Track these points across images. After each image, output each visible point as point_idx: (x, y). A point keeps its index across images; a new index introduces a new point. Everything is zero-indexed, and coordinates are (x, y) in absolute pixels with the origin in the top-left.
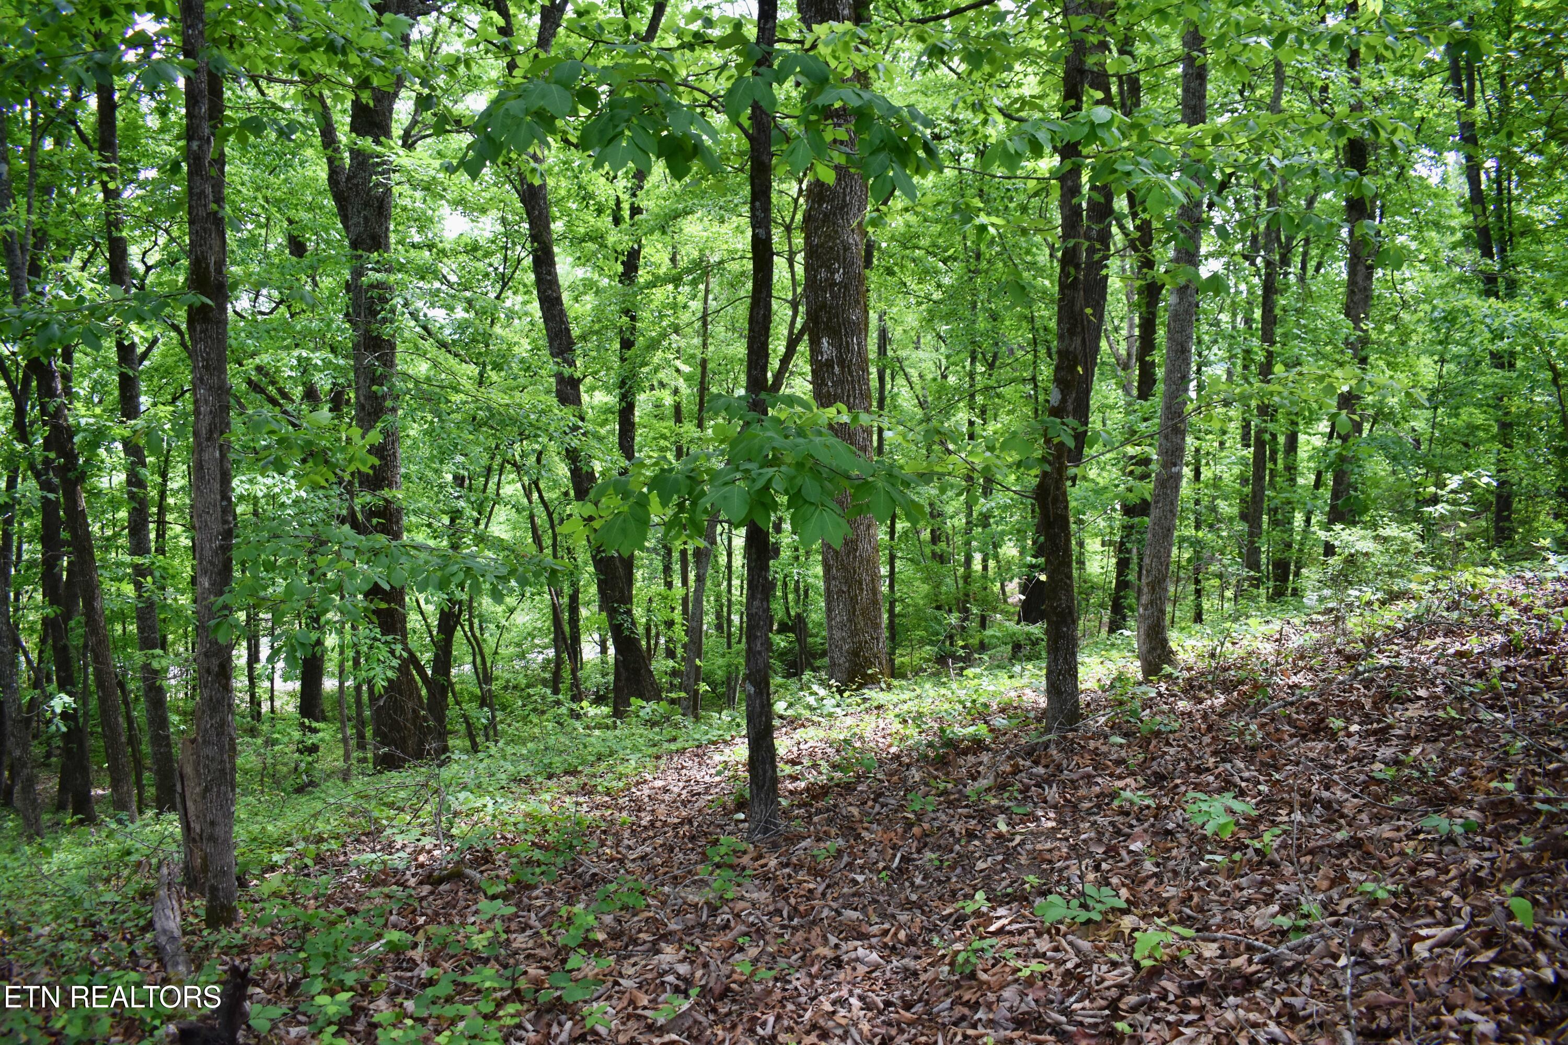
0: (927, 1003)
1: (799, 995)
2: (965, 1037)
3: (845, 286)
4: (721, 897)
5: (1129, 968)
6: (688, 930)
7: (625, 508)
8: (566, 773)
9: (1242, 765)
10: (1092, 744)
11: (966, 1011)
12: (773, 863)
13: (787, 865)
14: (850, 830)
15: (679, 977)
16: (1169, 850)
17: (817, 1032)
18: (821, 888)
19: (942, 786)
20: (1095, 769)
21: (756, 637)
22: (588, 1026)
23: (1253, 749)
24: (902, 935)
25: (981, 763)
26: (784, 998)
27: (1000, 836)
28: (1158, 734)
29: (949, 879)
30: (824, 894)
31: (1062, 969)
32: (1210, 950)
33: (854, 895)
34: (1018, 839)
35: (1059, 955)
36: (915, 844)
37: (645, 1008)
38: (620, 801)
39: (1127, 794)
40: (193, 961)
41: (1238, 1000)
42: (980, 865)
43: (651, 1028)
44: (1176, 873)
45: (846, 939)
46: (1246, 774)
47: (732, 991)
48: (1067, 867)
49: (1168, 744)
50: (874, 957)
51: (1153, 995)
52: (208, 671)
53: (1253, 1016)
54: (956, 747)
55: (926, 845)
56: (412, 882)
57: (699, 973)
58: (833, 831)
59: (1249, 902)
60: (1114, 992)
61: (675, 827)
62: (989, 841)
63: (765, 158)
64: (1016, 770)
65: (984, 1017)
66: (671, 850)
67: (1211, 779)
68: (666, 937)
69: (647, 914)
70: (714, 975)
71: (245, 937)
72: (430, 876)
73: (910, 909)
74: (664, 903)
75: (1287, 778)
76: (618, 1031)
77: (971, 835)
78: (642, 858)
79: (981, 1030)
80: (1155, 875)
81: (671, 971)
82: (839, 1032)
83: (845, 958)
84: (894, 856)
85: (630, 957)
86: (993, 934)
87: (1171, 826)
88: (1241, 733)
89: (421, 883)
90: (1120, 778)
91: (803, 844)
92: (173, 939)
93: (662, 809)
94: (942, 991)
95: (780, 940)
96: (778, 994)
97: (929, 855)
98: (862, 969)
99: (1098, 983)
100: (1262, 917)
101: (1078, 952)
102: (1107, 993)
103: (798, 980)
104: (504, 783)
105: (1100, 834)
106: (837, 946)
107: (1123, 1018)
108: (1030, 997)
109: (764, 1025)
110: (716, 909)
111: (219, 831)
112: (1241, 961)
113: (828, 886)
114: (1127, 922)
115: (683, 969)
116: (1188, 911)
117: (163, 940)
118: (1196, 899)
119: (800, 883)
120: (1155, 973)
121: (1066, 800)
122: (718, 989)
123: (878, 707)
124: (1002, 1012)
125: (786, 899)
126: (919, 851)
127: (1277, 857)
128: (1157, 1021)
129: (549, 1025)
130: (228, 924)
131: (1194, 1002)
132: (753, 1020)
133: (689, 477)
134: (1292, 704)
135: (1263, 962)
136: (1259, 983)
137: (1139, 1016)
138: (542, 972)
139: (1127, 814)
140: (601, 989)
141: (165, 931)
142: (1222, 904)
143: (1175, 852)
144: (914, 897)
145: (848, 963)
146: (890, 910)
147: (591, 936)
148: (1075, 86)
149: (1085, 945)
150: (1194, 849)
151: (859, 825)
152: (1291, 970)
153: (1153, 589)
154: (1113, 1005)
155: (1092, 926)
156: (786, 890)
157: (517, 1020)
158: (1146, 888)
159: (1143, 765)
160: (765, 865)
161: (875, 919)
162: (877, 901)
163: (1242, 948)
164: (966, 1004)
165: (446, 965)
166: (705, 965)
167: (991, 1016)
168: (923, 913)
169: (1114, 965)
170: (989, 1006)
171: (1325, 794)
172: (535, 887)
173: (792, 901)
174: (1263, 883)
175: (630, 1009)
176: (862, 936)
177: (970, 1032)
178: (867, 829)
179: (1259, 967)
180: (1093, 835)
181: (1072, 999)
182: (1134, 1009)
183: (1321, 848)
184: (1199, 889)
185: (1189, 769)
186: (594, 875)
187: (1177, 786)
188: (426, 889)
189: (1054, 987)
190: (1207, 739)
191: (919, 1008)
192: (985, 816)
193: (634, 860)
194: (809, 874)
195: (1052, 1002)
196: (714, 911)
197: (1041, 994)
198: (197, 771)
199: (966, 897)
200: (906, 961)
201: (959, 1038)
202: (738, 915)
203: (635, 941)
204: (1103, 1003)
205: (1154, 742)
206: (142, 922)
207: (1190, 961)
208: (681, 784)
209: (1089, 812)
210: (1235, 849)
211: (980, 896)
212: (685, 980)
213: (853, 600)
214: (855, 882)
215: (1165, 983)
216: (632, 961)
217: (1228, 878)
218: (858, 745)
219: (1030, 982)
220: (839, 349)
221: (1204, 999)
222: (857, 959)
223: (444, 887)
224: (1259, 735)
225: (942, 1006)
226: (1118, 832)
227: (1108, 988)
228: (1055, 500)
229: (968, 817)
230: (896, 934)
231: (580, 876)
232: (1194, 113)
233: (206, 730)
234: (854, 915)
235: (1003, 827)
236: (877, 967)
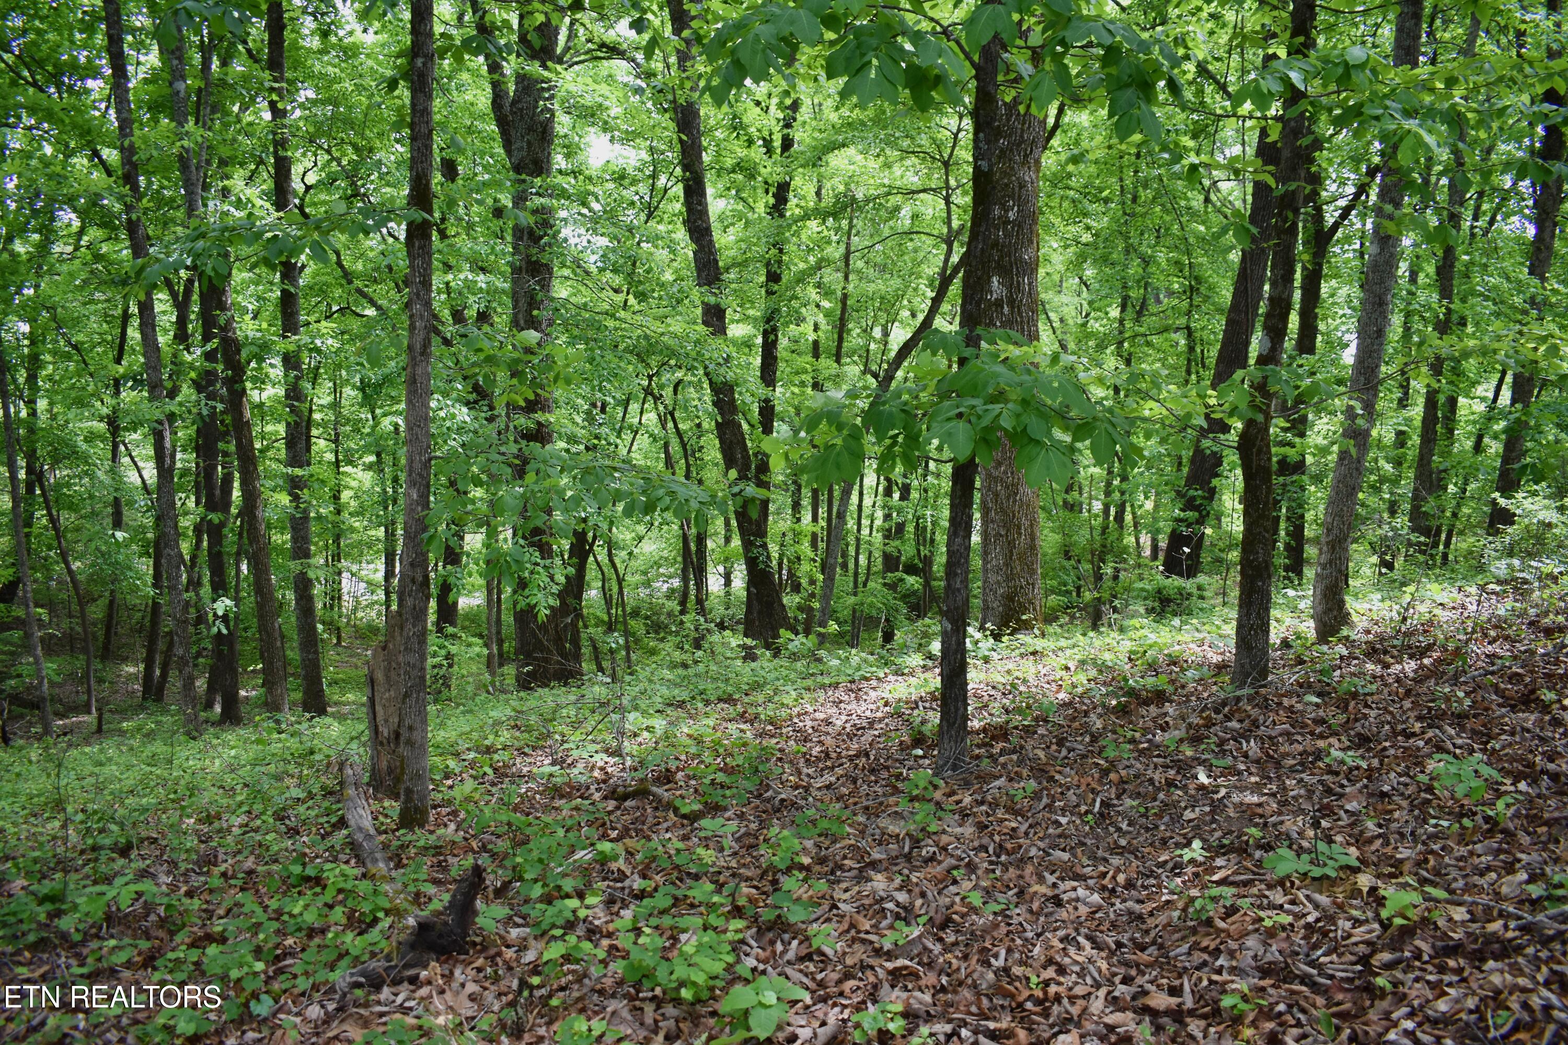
0: (1161, 947)
1: (1025, 931)
2: (1211, 982)
3: (1019, 224)
4: (923, 830)
5: (1376, 926)
6: (893, 860)
7: (839, 441)
8: (720, 700)
9: (1453, 732)
10: (1286, 702)
11: (1206, 956)
12: (967, 800)
13: (982, 803)
14: (1040, 772)
15: (898, 904)
16: (1391, 812)
17: (1054, 968)
18: (1023, 828)
19: (1129, 734)
20: (1293, 726)
21: (956, 574)
22: (815, 946)
23: (1459, 716)
24: (1121, 878)
25: (1166, 714)
26: (1009, 932)
27: (1202, 787)
28: (1355, 695)
29: (1156, 827)
30: (1027, 834)
31: (1302, 922)
32: (1459, 914)
33: (1060, 836)
34: (1223, 792)
35: (1296, 909)
36: (1113, 790)
37: (867, 932)
38: (784, 731)
39: (1336, 753)
40: (391, 859)
41: (1499, 965)
42: (1188, 815)
43: (878, 952)
44: (1402, 835)
45: (1062, 879)
46: (1459, 742)
47: (953, 921)
48: (1282, 822)
49: (1367, 706)
50: (1096, 898)
51: (1407, 954)
52: (413, 581)
53: (1521, 981)
54: (1138, 697)
55: (1124, 791)
56: (597, 796)
57: (919, 902)
58: (1025, 772)
59: (1489, 869)
60: (1362, 949)
61: (851, 759)
62: (1193, 792)
63: (991, 88)
64: (1209, 724)
65: (1226, 964)
66: (854, 781)
67: (1421, 743)
68: (874, 865)
69: (847, 842)
70: (934, 905)
71: (439, 838)
72: (614, 792)
73: (1121, 854)
74: (862, 832)
75: (1503, 748)
76: (845, 954)
77: (1170, 783)
78: (828, 787)
79: (1225, 976)
80: (1380, 836)
81: (891, 898)
82: (1077, 968)
83: (1065, 897)
84: (1094, 800)
85: (839, 882)
86: (1219, 883)
87: (1386, 788)
88: (1447, 699)
89: (605, 798)
90: (1321, 737)
91: (997, 783)
92: (368, 837)
93: (829, 741)
94: (1177, 936)
95: (992, 876)
96: (1003, 929)
97: (1129, 802)
98: (1083, 910)
99: (1344, 939)
100: (1510, 884)
101: (1317, 906)
102: (1356, 949)
103: (1019, 914)
104: (660, 707)
105: (1310, 792)
106: (1054, 885)
107: (1378, 974)
108: (1274, 948)
109: (996, 956)
110: (918, 841)
111: (416, 736)
112: (1495, 926)
113: (1031, 826)
114: (1364, 881)
115: (902, 897)
116: (1425, 874)
117: (359, 837)
118: (1432, 862)
119: (1002, 821)
120: (1407, 932)
121: (1268, 755)
122: (939, 919)
123: (1034, 653)
124: (1246, 960)
125: (991, 836)
126: (1118, 797)
127: (1511, 826)
128: (1417, 980)
129: (772, 943)
130: (422, 826)
131: (1452, 963)
132: (984, 950)
133: (903, 411)
134: (1492, 673)
135: (1521, 928)
136: (1519, 949)
137: (1399, 975)
138: (754, 891)
139: (1337, 774)
140: (819, 911)
141: (360, 829)
142: (1461, 869)
143: (1397, 814)
144: (1123, 842)
145: (1068, 902)
146: (1100, 853)
147: (797, 859)
148: (1304, 22)
149: (1323, 899)
150: (1416, 812)
151: (1048, 768)
152: (1552, 939)
153: (1333, 548)
154: (1364, 960)
155: (1325, 883)
156: (987, 827)
157: (740, 936)
158: (1373, 848)
159: (1346, 726)
160: (960, 801)
161: (1085, 861)
162: (1084, 844)
163: (1495, 913)
164: (1205, 950)
165: (658, 878)
166: (923, 895)
167: (1234, 963)
168: (1136, 857)
169: (1357, 923)
170: (1232, 954)
171: (1551, 766)
172: (725, 809)
173: (997, 838)
174: (1499, 851)
175: (853, 932)
176: (1077, 877)
177: (1215, 977)
178: (1060, 772)
179: (1517, 933)
180: (1302, 792)
181: (1319, 952)
182: (1389, 966)
183: (1557, 820)
184: (1432, 852)
185: (1395, 733)
186: (783, 800)
187: (1385, 749)
188: (611, 805)
189: (1297, 939)
190: (1407, 704)
191: (1152, 950)
192: (1184, 767)
193: (819, 789)
194: (1007, 812)
195: (1298, 954)
196: (916, 843)
197: (1284, 945)
198: (388, 677)
199: (1178, 845)
200: (1130, 904)
201: (1205, 983)
202: (944, 849)
203: (841, 867)
204: (1353, 958)
205: (1352, 704)
206: (334, 819)
207: (1441, 923)
208: (844, 718)
209: (1292, 769)
210: (1462, 815)
211: (1197, 844)
212: (905, 908)
213: (1011, 545)
214: (1058, 824)
215: (1418, 943)
216: (844, 885)
217: (1459, 844)
218: (1022, 688)
219: (1271, 933)
220: (1010, 288)
221: (1462, 962)
222: (1077, 900)
223: (629, 803)
224: (1467, 702)
225: (1178, 950)
226: (1329, 791)
227: (1356, 944)
228: (1259, 451)
229: (1166, 767)
230: (1114, 878)
231: (768, 800)
232: (1407, 54)
233: (408, 638)
234: (1066, 856)
235: (1203, 778)
236: (1099, 908)
